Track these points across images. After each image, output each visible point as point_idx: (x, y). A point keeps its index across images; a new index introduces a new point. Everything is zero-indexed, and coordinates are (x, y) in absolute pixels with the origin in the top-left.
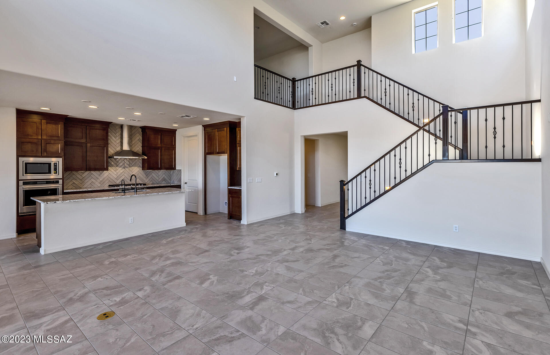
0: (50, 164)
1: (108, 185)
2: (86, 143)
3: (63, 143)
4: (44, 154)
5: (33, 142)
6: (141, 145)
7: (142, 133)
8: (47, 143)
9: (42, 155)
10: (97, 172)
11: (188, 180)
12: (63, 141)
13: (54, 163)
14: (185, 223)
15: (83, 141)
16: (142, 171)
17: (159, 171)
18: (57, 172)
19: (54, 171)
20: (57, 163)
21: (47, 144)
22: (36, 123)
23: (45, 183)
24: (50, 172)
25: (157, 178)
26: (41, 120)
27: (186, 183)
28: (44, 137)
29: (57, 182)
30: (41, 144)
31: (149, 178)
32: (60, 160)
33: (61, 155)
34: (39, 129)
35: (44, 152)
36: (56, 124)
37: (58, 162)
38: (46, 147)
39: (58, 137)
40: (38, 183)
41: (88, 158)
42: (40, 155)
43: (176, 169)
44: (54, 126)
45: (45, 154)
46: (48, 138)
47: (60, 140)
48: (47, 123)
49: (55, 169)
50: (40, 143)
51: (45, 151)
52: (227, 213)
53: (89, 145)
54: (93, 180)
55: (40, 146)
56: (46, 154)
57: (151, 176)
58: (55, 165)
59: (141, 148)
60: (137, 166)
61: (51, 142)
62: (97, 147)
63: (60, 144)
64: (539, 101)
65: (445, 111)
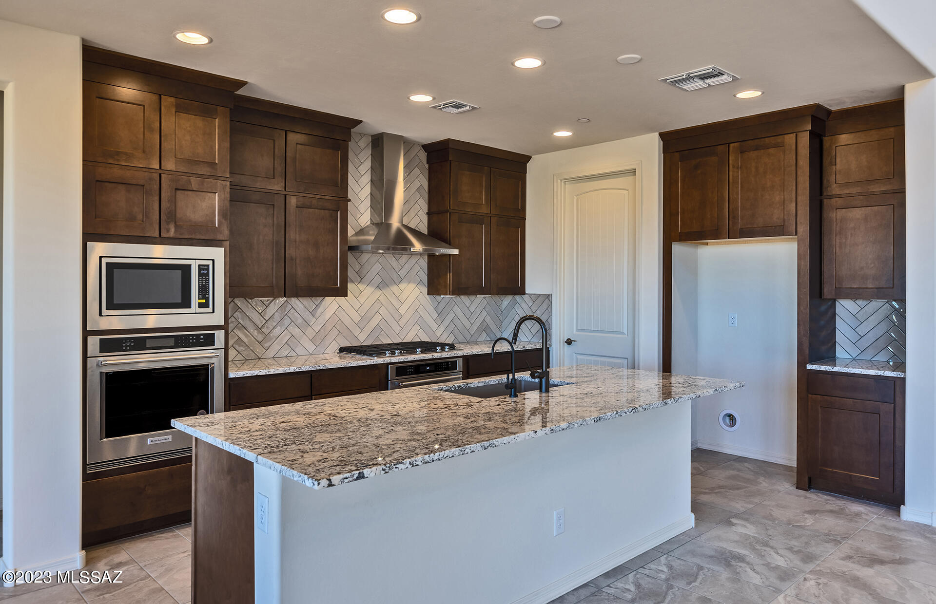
0: (186, 270)
1: (335, 347)
2: (285, 195)
3: (228, 190)
4: (168, 231)
5: (134, 182)
6: (425, 208)
7: (427, 166)
8: (176, 189)
9: (163, 235)
10: (307, 301)
11: (578, 330)
12: (228, 183)
13: (199, 266)
14: (693, 515)
15: (277, 186)
16: (428, 297)
17: (473, 297)
18: (207, 300)
19: (199, 299)
20: (208, 266)
21: (179, 192)
22: (144, 106)
23: (172, 342)
24: (185, 303)
25: (467, 324)
26: (160, 95)
27: (569, 342)
28: (170, 165)
29: (209, 341)
30: (158, 192)
31: (447, 322)
32: (217, 255)
33: (220, 237)
34: (151, 130)
35: (168, 223)
36: (207, 113)
37: (213, 261)
38: (173, 201)
39: (212, 164)
40: (149, 344)
41: (290, 252)
42: (157, 235)
43: (527, 292)
44: (199, 122)
45: (172, 233)
46: (182, 169)
47: (217, 178)
48: (180, 109)
49: (204, 291)
50: (157, 187)
51: (172, 216)
52: (796, 466)
53: (293, 201)
54: (296, 331)
55: (157, 198)
56: (176, 231)
57: (451, 316)
58: (204, 272)
59: (425, 219)
60: (414, 282)
61: (191, 185)
62: (316, 210)
63: (217, 194)
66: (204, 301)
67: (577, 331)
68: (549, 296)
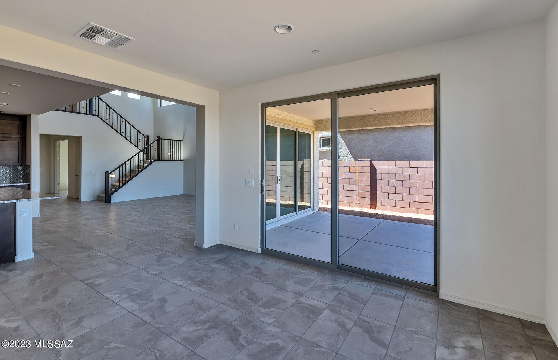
64: (182, 141)
65: (159, 138)
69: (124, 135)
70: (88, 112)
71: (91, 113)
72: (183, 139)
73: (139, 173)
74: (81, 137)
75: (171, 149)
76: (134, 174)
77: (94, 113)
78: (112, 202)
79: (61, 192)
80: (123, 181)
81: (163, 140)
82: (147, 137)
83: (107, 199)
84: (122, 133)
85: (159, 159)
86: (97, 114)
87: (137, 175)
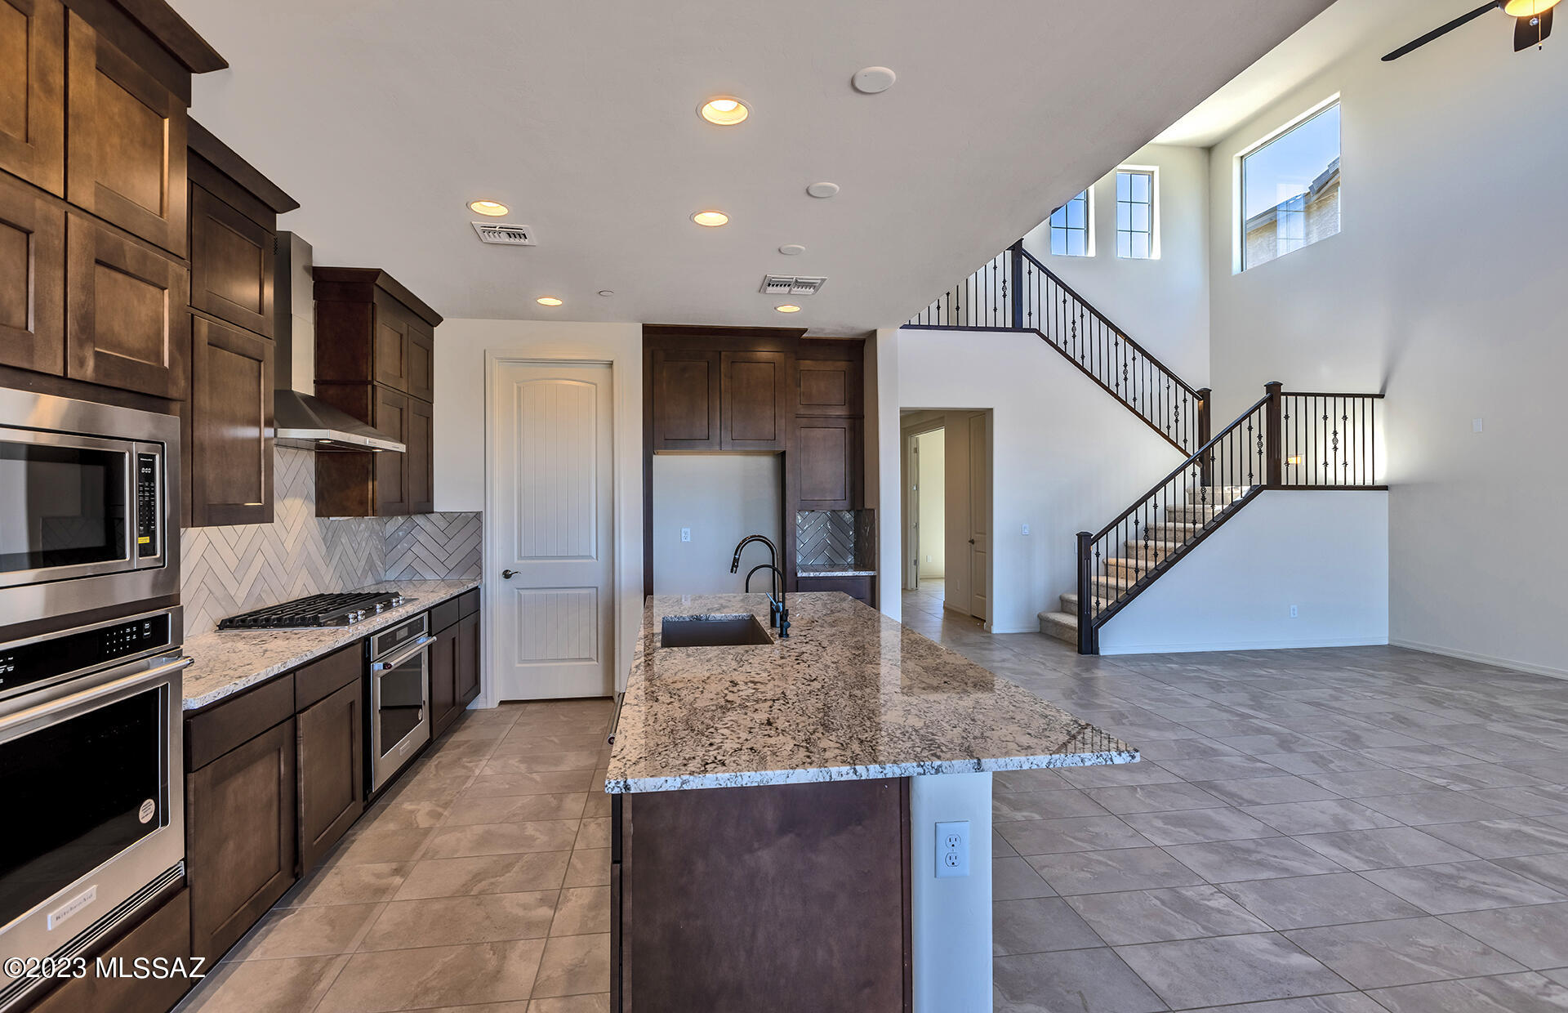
2: (193, 316)
4: (80, 363)
5: (11, 216)
8: (97, 262)
9: (71, 374)
11: (520, 557)
12: (185, 272)
13: (138, 456)
16: (315, 519)
18: (154, 538)
19: (138, 535)
20: (153, 458)
21: (101, 271)
26: (67, 8)
27: (507, 575)
28: (84, 195)
30: (61, 259)
32: (169, 433)
33: (173, 392)
35: (80, 345)
37: (162, 446)
38: (91, 291)
42: (59, 370)
43: (435, 510)
45: (89, 371)
46: (107, 213)
48: (100, 62)
49: (146, 515)
50: (59, 244)
51: (90, 329)
53: (204, 330)
55: (60, 273)
56: (97, 367)
58: (145, 471)
60: (301, 496)
61: (125, 258)
62: (233, 354)
63: (166, 291)
64: (1381, 396)
65: (1274, 392)
66: (148, 541)
67: (518, 559)
68: (478, 516)
69: (1122, 395)
70: (1009, 325)
71: (1017, 327)
72: (1384, 388)
73: (1198, 540)
74: (991, 410)
75: (1330, 437)
76: (1178, 545)
77: (1025, 325)
78: (1102, 653)
79: (922, 585)
80: (1137, 570)
81: (1291, 399)
82: (1204, 395)
83: (1086, 642)
84: (1113, 388)
85: (1274, 481)
86: (1035, 325)
87: (1188, 549)
